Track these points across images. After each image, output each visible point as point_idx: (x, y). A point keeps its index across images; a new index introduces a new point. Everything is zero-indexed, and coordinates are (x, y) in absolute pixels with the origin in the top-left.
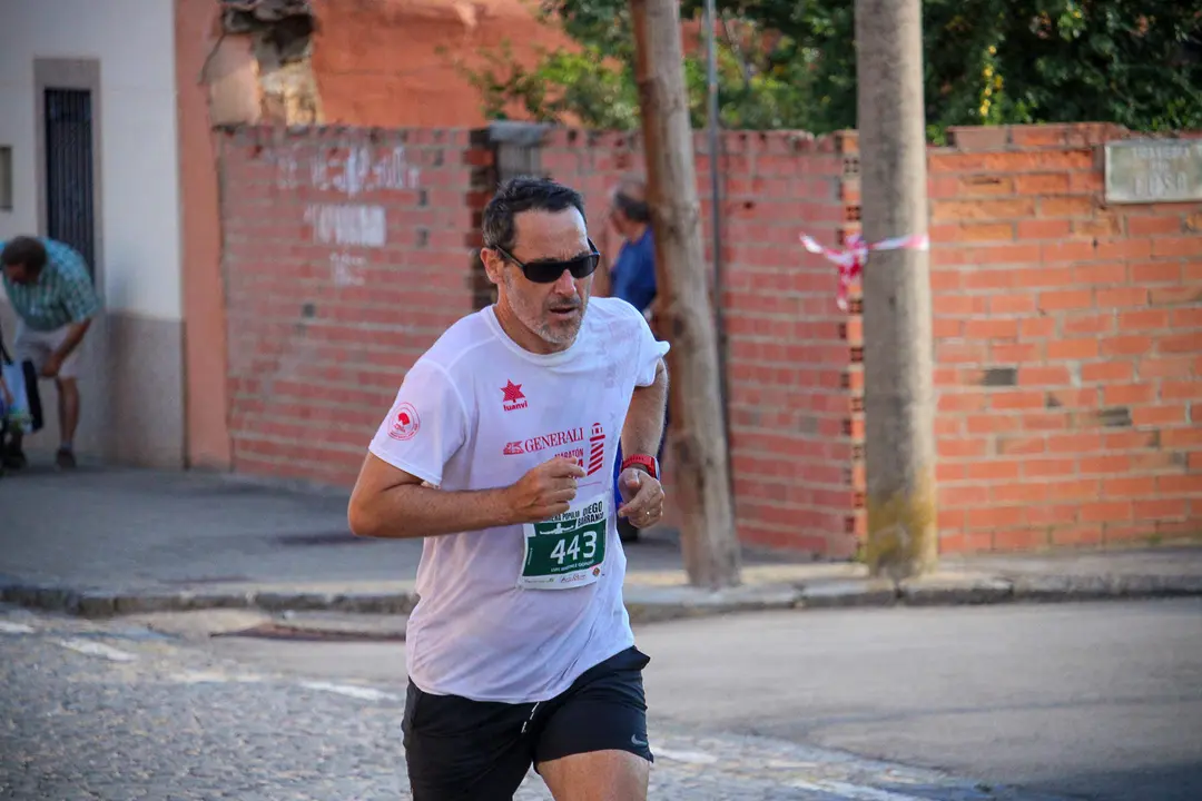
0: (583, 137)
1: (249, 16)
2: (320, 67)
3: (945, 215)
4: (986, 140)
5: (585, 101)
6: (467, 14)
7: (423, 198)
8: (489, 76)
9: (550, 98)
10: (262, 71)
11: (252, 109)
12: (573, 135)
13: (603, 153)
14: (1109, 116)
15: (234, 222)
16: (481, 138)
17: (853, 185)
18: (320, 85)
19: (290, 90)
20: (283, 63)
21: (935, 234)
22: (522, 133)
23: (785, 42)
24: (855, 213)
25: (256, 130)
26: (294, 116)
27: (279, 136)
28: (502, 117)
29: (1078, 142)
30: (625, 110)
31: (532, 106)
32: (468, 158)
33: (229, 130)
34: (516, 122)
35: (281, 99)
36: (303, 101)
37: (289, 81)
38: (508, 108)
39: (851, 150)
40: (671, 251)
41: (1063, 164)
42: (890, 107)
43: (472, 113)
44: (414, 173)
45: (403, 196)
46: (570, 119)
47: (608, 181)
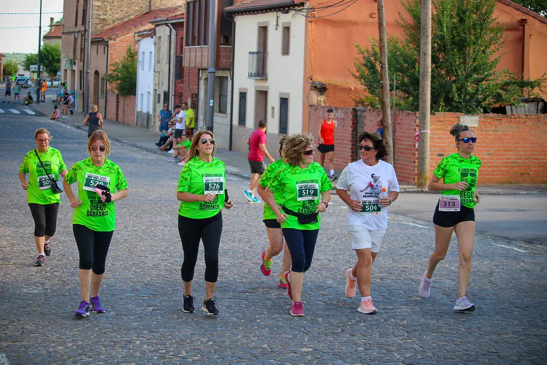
0: (372, 110)
1: (316, 87)
2: (327, 97)
3: (433, 127)
4: (440, 115)
5: (372, 105)
6: (353, 88)
7: (344, 119)
8: (355, 100)
9: (366, 103)
10: (318, 97)
11: (315, 102)
12: (370, 110)
13: (375, 113)
14: (461, 112)
15: (311, 122)
16: (354, 109)
17: (418, 121)
18: (327, 100)
19: (322, 100)
20: (321, 95)
21: (431, 130)
22: (361, 109)
23: (407, 96)
24: (418, 126)
25: (316, 106)
26: (323, 105)
27: (320, 107)
28: (358, 106)
29: (456, 116)
30: (379, 106)
31: (363, 105)
32: (352, 113)
33: (311, 106)
34: (360, 107)
35: (320, 101)
36: (324, 102)
37: (322, 98)
38: (359, 105)
39: (417, 115)
40: (386, 130)
41: (453, 119)
42: (424, 108)
43: (353, 105)
44: (343, 115)
45: (341, 119)
46: (370, 108)
47: (376, 118)
